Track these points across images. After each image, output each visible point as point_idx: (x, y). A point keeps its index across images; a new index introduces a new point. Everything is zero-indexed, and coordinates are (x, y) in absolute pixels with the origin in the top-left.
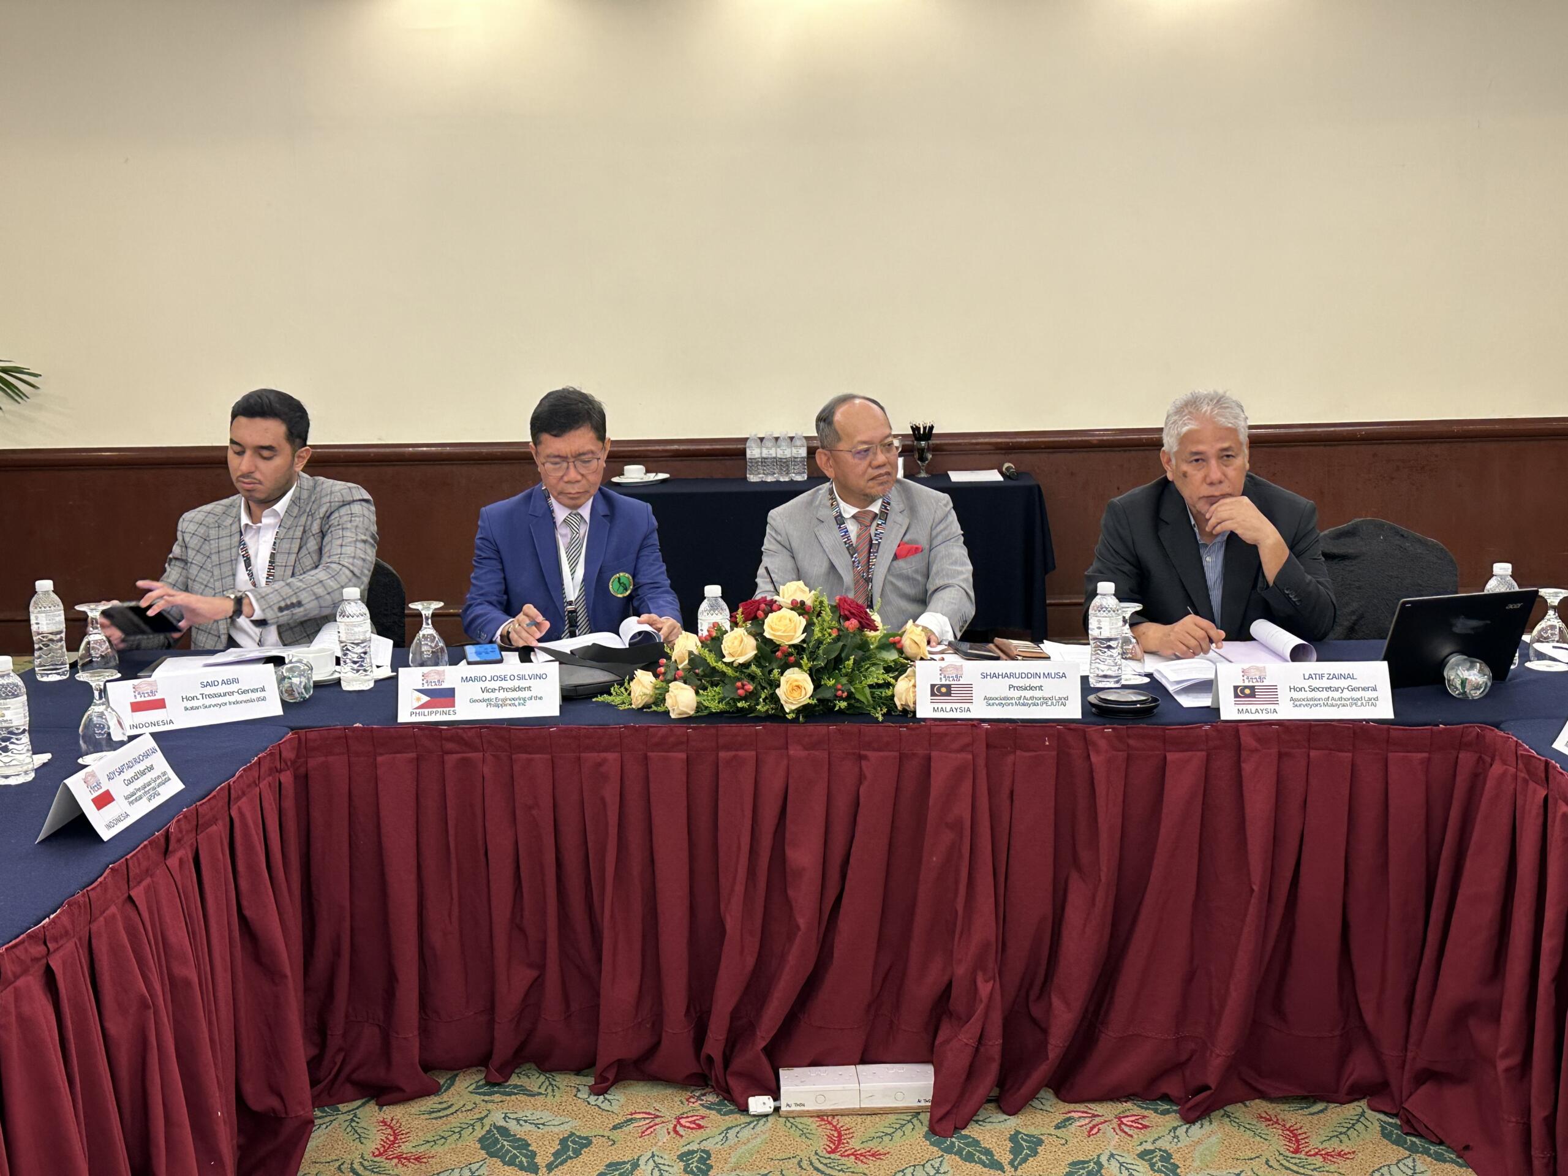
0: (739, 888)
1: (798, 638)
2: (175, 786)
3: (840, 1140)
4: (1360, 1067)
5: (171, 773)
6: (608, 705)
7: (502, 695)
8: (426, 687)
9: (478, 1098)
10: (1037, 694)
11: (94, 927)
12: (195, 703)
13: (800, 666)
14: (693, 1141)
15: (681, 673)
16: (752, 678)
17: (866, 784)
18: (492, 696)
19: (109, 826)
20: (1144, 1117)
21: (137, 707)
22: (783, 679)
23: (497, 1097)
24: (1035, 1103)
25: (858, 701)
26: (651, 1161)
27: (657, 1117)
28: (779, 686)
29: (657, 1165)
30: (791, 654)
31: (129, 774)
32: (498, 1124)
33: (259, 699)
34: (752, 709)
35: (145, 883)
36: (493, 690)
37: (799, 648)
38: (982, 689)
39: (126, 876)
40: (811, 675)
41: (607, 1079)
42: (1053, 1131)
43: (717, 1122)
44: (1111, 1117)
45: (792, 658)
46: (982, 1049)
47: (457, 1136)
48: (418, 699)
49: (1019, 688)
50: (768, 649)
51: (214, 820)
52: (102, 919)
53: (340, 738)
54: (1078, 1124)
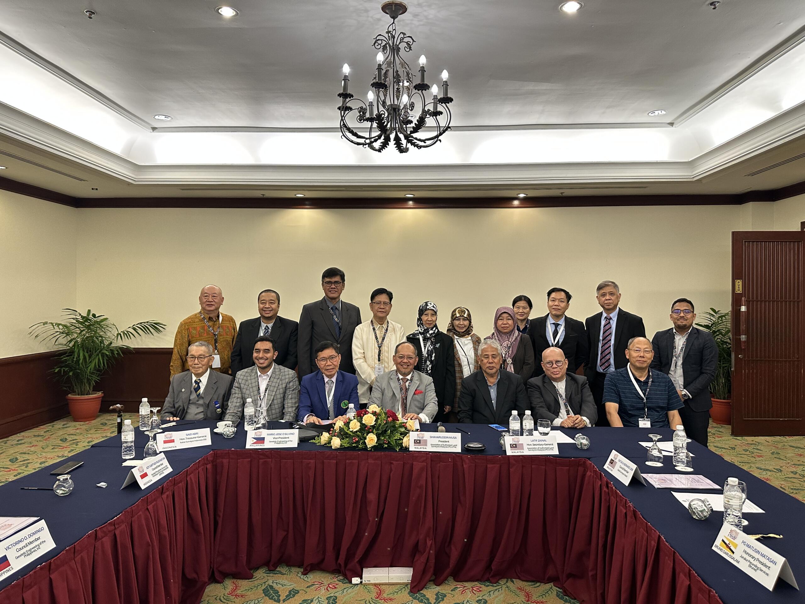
0: (351, 507)
1: (373, 423)
2: (170, 470)
3: (380, 594)
4: (551, 572)
5: (169, 466)
6: (314, 443)
7: (280, 440)
8: (256, 437)
9: (265, 575)
10: (447, 443)
11: (133, 519)
12: (184, 441)
13: (373, 433)
14: (332, 593)
15: (336, 434)
16: (358, 436)
17: (392, 472)
18: (276, 440)
19: (145, 484)
20: (481, 587)
21: (165, 442)
22: (367, 437)
23: (271, 575)
24: (446, 582)
25: (391, 444)
26: (317, 600)
27: (322, 584)
28: (366, 439)
29: (319, 601)
30: (370, 429)
31: (154, 467)
32: (270, 584)
33: (204, 439)
34: (357, 446)
35: (153, 504)
36: (277, 438)
37: (373, 427)
38: (430, 441)
39: (147, 501)
40: (376, 435)
41: (307, 570)
42: (450, 592)
43: (341, 585)
44: (470, 587)
45: (371, 430)
46: (428, 564)
47: (256, 588)
48: (253, 441)
49: (442, 441)
50: (364, 427)
51: (181, 482)
52: (136, 516)
53: (227, 453)
54: (459, 589)
